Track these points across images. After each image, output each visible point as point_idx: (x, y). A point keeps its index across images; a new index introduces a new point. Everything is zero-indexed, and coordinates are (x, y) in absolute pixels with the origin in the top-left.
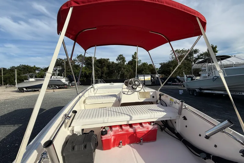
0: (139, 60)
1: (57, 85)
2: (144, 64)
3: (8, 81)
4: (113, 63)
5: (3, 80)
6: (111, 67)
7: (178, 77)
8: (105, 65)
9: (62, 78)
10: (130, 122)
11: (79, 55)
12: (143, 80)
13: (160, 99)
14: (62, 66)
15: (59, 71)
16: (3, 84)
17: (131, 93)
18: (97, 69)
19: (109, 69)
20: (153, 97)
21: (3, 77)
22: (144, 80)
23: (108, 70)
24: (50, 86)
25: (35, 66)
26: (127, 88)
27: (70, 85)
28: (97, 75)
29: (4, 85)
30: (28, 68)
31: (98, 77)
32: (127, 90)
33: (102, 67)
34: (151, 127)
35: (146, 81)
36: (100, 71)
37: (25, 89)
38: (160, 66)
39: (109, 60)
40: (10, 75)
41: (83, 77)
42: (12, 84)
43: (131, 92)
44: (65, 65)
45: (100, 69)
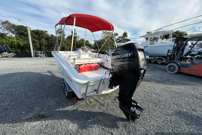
0: (77, 35)
2: (82, 40)
4: (52, 36)
6: (50, 40)
7: (106, 51)
8: (44, 37)
10: (89, 63)
11: (3, 21)
13: (99, 56)
17: (85, 54)
18: (33, 40)
19: (48, 42)
20: (95, 56)
26: (83, 52)
27: (0, 56)
28: (35, 46)
31: (37, 49)
33: (39, 39)
34: (96, 64)
36: (38, 43)
38: (94, 42)
39: (47, 32)
41: (15, 48)
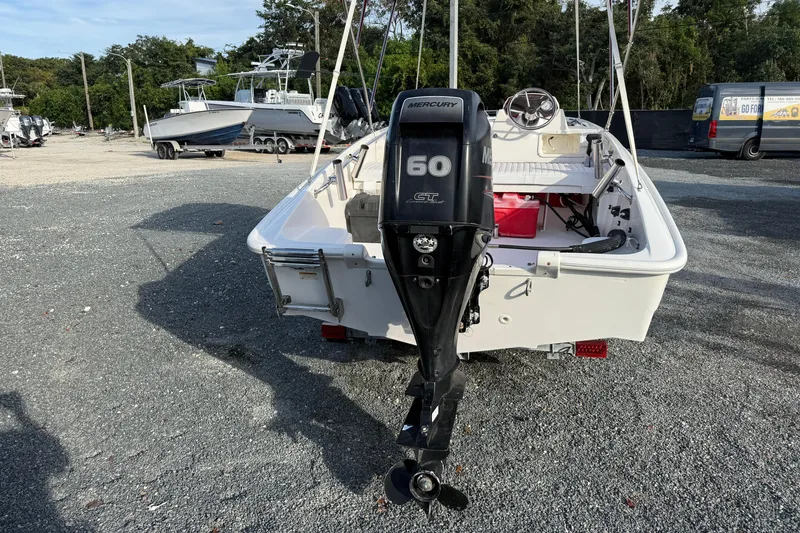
1: (288, 135)
3: (105, 113)
5: (89, 107)
8: (526, 26)
9: (308, 103)
12: (753, 116)
13: (589, 151)
14: (306, 38)
15: (293, 64)
16: (92, 125)
17: (518, 135)
18: (473, 49)
19: (544, 50)
21: (88, 96)
22: (760, 122)
23: (538, 54)
24: (263, 138)
25: (190, 41)
26: (507, 122)
27: (343, 138)
29: (97, 128)
30: (166, 50)
32: (508, 127)
33: (503, 40)
35: (771, 123)
36: (490, 63)
37: (176, 146)
40: (109, 85)
42: (123, 125)
43: (520, 133)
44: (317, 32)
45: (494, 51)
